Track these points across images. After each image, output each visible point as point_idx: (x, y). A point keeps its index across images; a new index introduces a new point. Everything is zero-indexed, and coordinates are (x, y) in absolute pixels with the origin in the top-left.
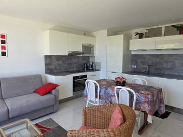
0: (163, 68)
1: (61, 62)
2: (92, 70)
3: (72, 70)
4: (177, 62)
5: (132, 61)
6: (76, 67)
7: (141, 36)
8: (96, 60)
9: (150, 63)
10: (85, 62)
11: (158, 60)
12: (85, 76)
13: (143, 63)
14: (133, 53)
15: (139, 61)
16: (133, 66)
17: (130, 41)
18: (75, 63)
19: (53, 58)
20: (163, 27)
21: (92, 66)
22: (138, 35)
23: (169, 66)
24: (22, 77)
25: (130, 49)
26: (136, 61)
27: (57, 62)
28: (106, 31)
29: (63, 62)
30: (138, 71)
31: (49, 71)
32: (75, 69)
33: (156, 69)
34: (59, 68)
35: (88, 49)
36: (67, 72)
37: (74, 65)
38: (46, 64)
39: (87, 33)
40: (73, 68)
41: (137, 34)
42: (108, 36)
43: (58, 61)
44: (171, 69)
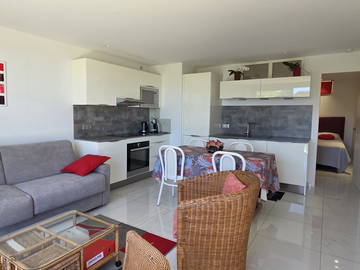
0: (270, 126)
1: (101, 119)
2: (156, 133)
3: (121, 133)
4: (290, 117)
5: (223, 117)
6: (128, 128)
7: (238, 76)
8: (163, 116)
9: (252, 119)
10: (142, 118)
11: (264, 115)
12: (147, 144)
13: (241, 120)
14: (224, 104)
15: (234, 116)
16: (225, 126)
17: (221, 83)
18: (126, 121)
19: (88, 109)
20: (271, 63)
21: (155, 126)
22: (233, 75)
23: (279, 123)
24: (39, 144)
25: (221, 97)
26: (229, 117)
27: (96, 119)
28: (181, 64)
29: (106, 118)
30: (233, 133)
31: (82, 134)
32: (126, 132)
33: (261, 129)
34: (98, 129)
35: (149, 95)
36: (113, 136)
37: (125, 123)
38: (76, 122)
39: (144, 66)
40: (122, 130)
41: (232, 72)
42: (184, 73)
43: (97, 116)
44: (282, 128)
